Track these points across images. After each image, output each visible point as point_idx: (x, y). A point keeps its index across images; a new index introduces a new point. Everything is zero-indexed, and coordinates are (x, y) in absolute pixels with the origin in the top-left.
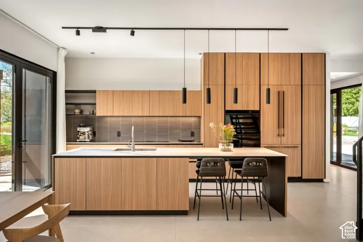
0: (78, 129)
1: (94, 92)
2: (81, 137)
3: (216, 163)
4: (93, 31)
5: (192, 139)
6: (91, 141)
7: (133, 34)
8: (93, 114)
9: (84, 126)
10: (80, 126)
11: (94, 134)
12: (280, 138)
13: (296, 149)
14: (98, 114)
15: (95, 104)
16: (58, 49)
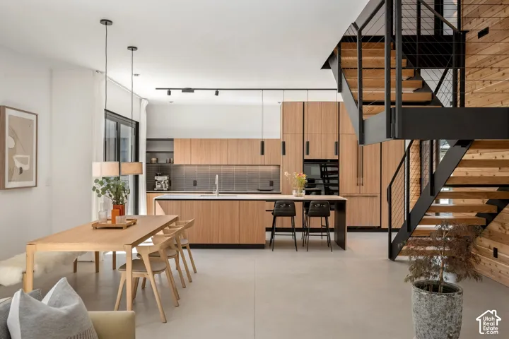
0: (156, 178)
1: (172, 140)
2: (157, 186)
3: (287, 205)
4: (183, 91)
5: (271, 188)
6: (168, 190)
7: (217, 94)
8: (170, 162)
9: (160, 175)
10: (157, 175)
11: (170, 183)
12: (358, 187)
13: (375, 198)
14: (175, 163)
15: (172, 152)
16: (141, 100)
